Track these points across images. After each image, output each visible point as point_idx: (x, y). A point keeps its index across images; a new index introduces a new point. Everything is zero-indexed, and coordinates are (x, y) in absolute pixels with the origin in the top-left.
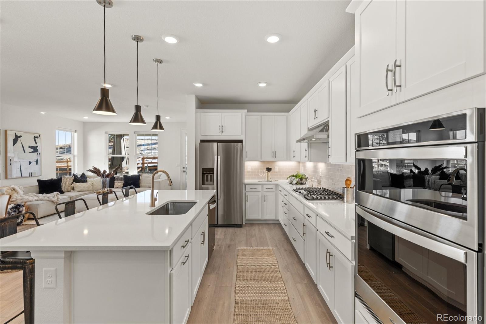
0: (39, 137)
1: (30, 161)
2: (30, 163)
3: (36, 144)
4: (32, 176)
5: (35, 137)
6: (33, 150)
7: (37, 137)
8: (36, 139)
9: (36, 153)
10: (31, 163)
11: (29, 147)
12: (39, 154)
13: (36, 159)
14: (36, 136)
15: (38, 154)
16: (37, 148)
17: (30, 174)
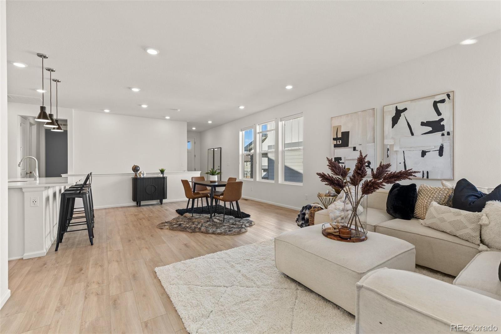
0: (447, 99)
1: (424, 150)
2: (424, 153)
3: (439, 114)
4: (428, 177)
5: (435, 104)
6: (430, 129)
7: (443, 101)
8: (439, 105)
9: (440, 133)
10: (427, 153)
11: (423, 124)
12: (446, 134)
13: (440, 145)
14: (438, 100)
15: (443, 135)
16: (442, 123)
17: (423, 173)
